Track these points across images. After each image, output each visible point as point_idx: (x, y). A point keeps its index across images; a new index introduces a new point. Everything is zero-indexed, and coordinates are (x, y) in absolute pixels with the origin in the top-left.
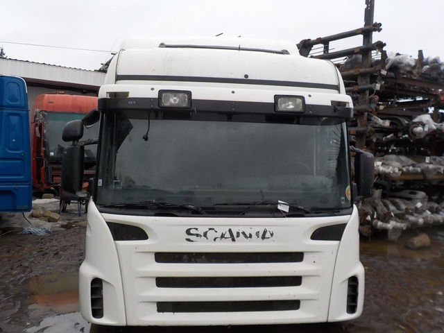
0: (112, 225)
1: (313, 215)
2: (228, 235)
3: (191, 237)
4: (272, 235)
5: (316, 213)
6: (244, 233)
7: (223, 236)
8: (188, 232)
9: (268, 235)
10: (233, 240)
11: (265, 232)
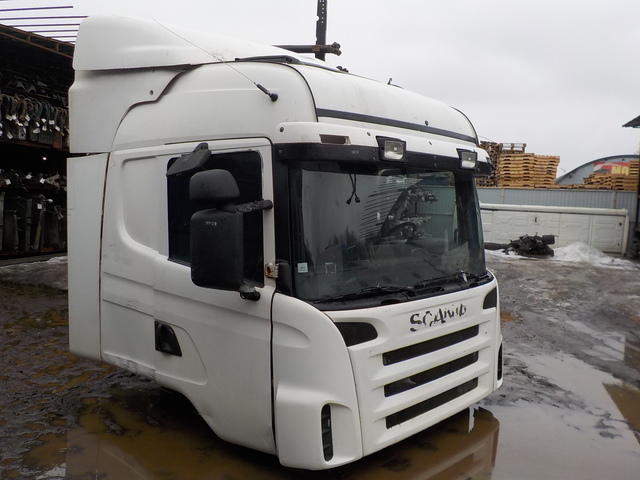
0: (342, 326)
2: (439, 316)
6: (448, 312)
8: (412, 319)
9: (463, 311)
10: (443, 322)
11: (461, 308)
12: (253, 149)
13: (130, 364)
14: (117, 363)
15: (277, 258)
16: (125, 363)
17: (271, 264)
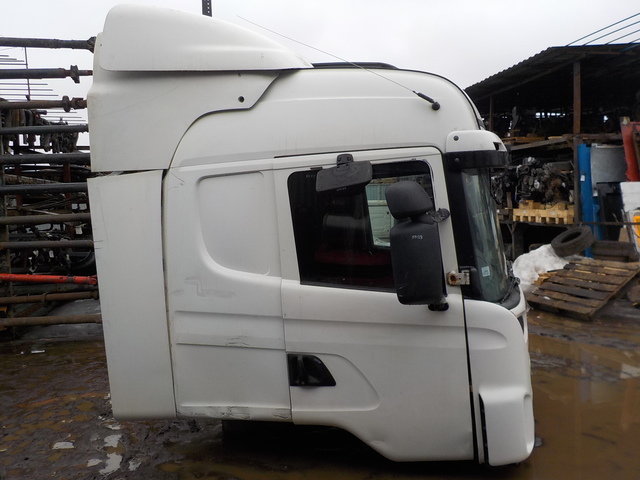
12: (418, 159)
13: (233, 411)
14: (209, 414)
15: (459, 265)
16: (225, 411)
17: (453, 272)
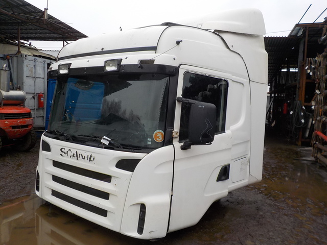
1: (121, 149)
2: (75, 155)
3: (63, 154)
4: (94, 159)
5: (124, 148)
6: (82, 155)
7: (73, 156)
8: (61, 149)
9: (92, 159)
10: (77, 159)
11: (91, 156)
